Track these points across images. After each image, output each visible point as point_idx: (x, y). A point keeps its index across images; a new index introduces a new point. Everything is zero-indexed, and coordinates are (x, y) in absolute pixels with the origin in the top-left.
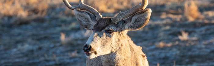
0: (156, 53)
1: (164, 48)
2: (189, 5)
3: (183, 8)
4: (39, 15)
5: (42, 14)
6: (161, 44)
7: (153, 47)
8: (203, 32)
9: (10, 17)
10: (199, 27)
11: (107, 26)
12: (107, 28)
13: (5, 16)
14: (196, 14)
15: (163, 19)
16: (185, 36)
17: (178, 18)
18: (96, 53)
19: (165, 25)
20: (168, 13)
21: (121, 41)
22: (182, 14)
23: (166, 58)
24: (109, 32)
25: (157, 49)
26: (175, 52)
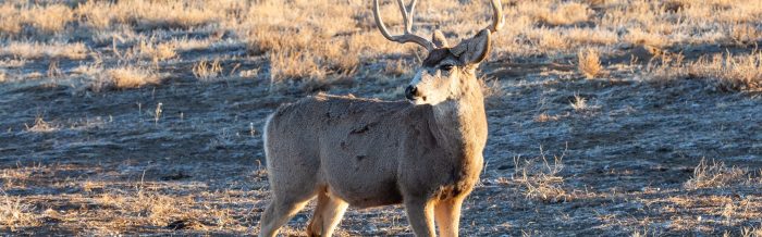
0: (535, 131)
1: (547, 123)
2: (585, 54)
3: (575, 60)
4: (344, 75)
5: (348, 73)
6: (543, 117)
7: (529, 122)
8: (610, 97)
9: (298, 79)
10: (601, 90)
11: (443, 59)
12: (443, 63)
13: (289, 77)
14: (598, 68)
15: (545, 77)
16: (580, 104)
17: (568, 75)
18: (424, 98)
19: (548, 86)
20: (550, 67)
21: (465, 82)
22: (574, 69)
23: (551, 139)
24: (446, 68)
25: (536, 124)
26: (566, 128)
